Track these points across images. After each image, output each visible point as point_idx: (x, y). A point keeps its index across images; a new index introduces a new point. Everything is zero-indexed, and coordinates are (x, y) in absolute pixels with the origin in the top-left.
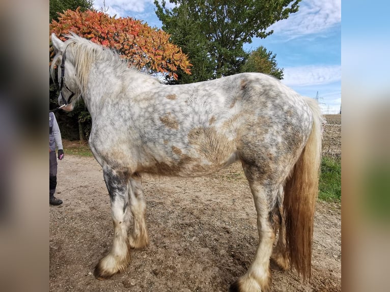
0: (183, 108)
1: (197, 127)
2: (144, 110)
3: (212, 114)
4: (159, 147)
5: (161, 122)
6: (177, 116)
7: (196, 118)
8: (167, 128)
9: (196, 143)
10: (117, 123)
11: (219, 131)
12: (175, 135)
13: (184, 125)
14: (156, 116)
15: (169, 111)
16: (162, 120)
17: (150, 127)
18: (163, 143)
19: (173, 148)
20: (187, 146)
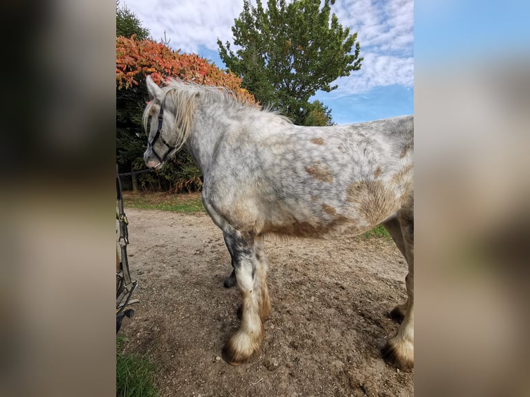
0: (336, 156)
1: (358, 180)
2: (279, 157)
3: (377, 165)
4: (302, 204)
5: (307, 173)
6: (330, 166)
7: (357, 169)
8: (316, 182)
9: (356, 201)
10: (241, 174)
11: (387, 186)
12: (327, 190)
13: (341, 178)
14: (299, 165)
15: (317, 159)
16: (308, 171)
17: (290, 179)
18: (310, 200)
19: (324, 206)
20: (344, 204)
